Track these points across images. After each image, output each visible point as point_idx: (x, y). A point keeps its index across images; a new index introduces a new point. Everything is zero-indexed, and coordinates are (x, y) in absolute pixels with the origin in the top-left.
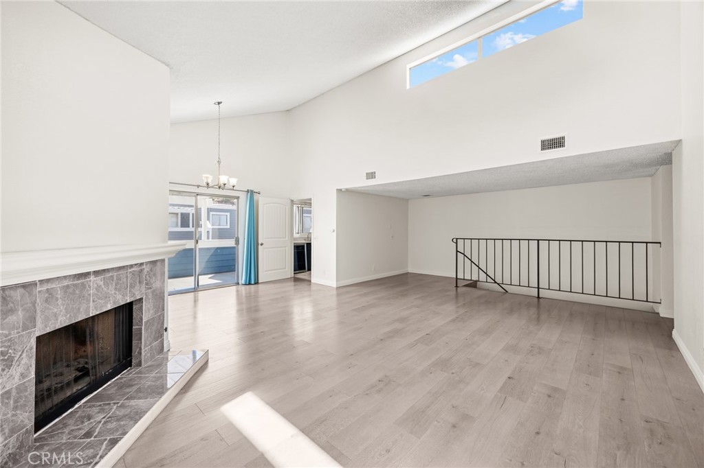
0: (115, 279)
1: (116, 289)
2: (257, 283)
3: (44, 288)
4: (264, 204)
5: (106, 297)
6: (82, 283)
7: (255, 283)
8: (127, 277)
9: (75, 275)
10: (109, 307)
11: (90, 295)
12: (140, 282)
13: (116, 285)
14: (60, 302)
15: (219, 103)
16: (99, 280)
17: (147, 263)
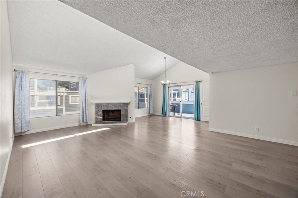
0: (114, 105)
2: (199, 120)
3: (103, 104)
4: (203, 86)
6: (108, 105)
10: (113, 109)
12: (120, 107)
14: (105, 107)
15: (165, 58)
16: (111, 105)
17: (122, 104)
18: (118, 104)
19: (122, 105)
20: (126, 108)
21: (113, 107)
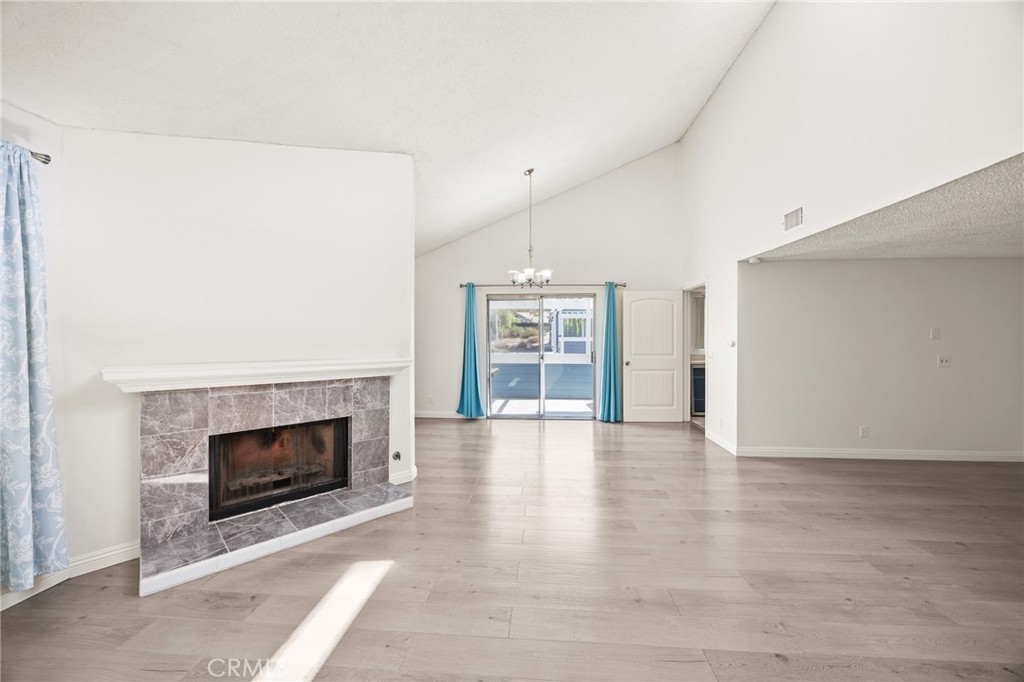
0: (306, 393)
1: (307, 404)
2: (619, 421)
3: (216, 395)
4: (632, 302)
5: (294, 410)
6: (261, 395)
7: (616, 422)
8: (324, 393)
9: (252, 386)
10: (298, 421)
11: (271, 406)
12: (345, 400)
13: (307, 400)
14: (234, 409)
15: (530, 171)
16: (283, 393)
17: (357, 380)
18: (331, 382)
19: (356, 386)
20: (378, 405)
21: (301, 404)
